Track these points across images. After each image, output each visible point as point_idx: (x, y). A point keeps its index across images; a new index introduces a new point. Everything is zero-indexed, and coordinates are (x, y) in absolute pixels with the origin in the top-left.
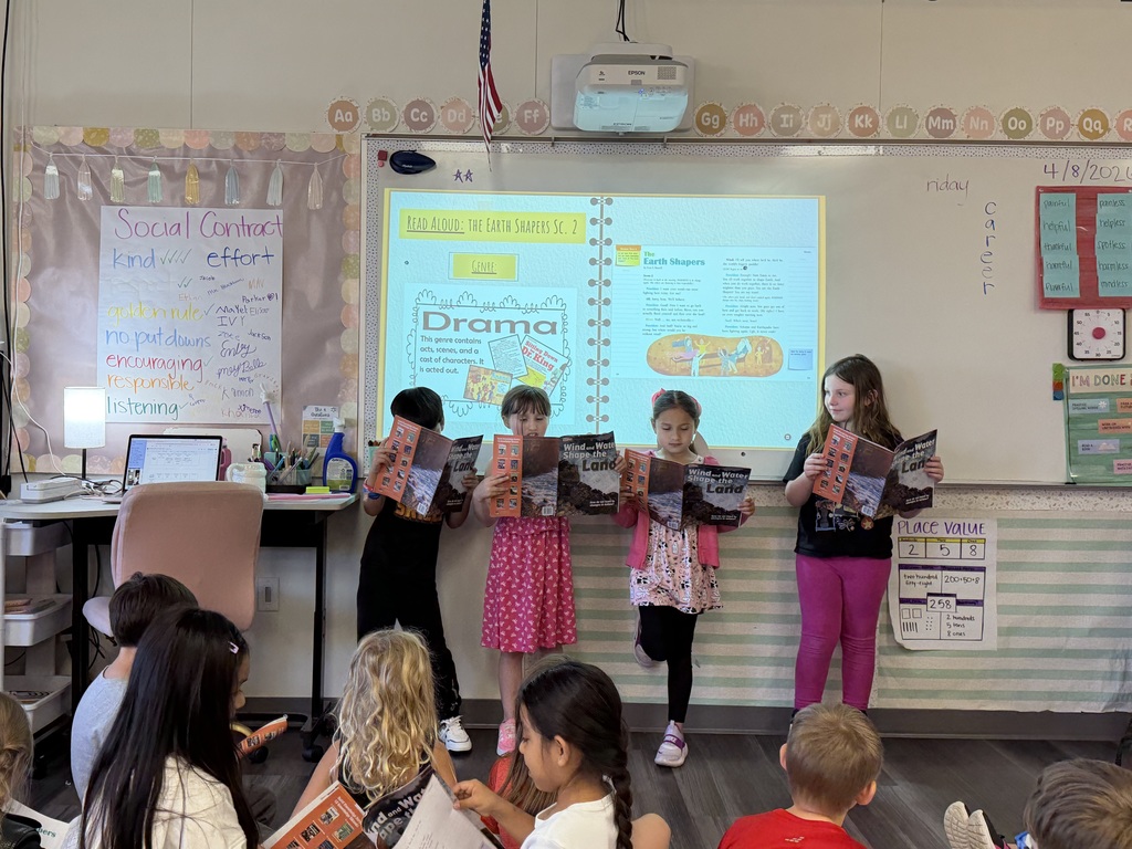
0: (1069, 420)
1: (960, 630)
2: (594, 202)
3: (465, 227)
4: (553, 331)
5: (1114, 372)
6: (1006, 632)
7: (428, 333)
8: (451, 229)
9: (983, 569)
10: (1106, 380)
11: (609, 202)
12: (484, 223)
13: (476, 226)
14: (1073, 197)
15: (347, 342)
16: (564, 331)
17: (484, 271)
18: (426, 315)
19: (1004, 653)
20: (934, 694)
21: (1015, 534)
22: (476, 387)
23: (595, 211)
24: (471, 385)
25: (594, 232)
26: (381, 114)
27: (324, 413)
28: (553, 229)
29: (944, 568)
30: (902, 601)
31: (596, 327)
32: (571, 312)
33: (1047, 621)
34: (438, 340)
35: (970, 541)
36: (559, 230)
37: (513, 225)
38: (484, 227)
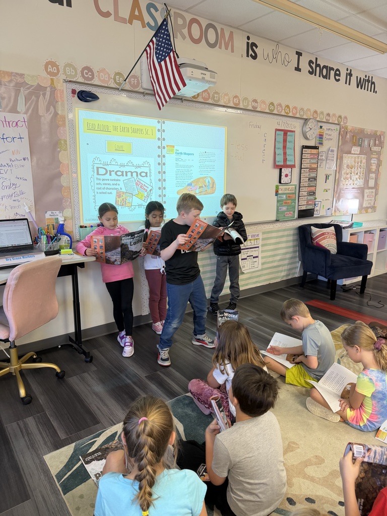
0: (278, 201)
1: (253, 265)
2: (159, 122)
3: (111, 129)
4: (146, 176)
5: (287, 187)
6: (263, 264)
7: (99, 177)
8: (105, 129)
9: (258, 247)
10: (286, 189)
11: (164, 123)
12: (119, 128)
13: (115, 129)
14: (283, 132)
15: (64, 181)
16: (150, 176)
17: (120, 149)
18: (98, 168)
19: (262, 269)
20: (247, 285)
21: (265, 236)
22: (119, 200)
23: (158, 126)
24: (118, 199)
25: (158, 135)
26: (70, 70)
27: (55, 214)
28: (145, 133)
29: (251, 248)
30: (242, 259)
31: (161, 174)
32: (152, 168)
33: (271, 259)
34: (103, 180)
35: (256, 239)
36: (147, 133)
37: (130, 129)
38: (119, 130)
